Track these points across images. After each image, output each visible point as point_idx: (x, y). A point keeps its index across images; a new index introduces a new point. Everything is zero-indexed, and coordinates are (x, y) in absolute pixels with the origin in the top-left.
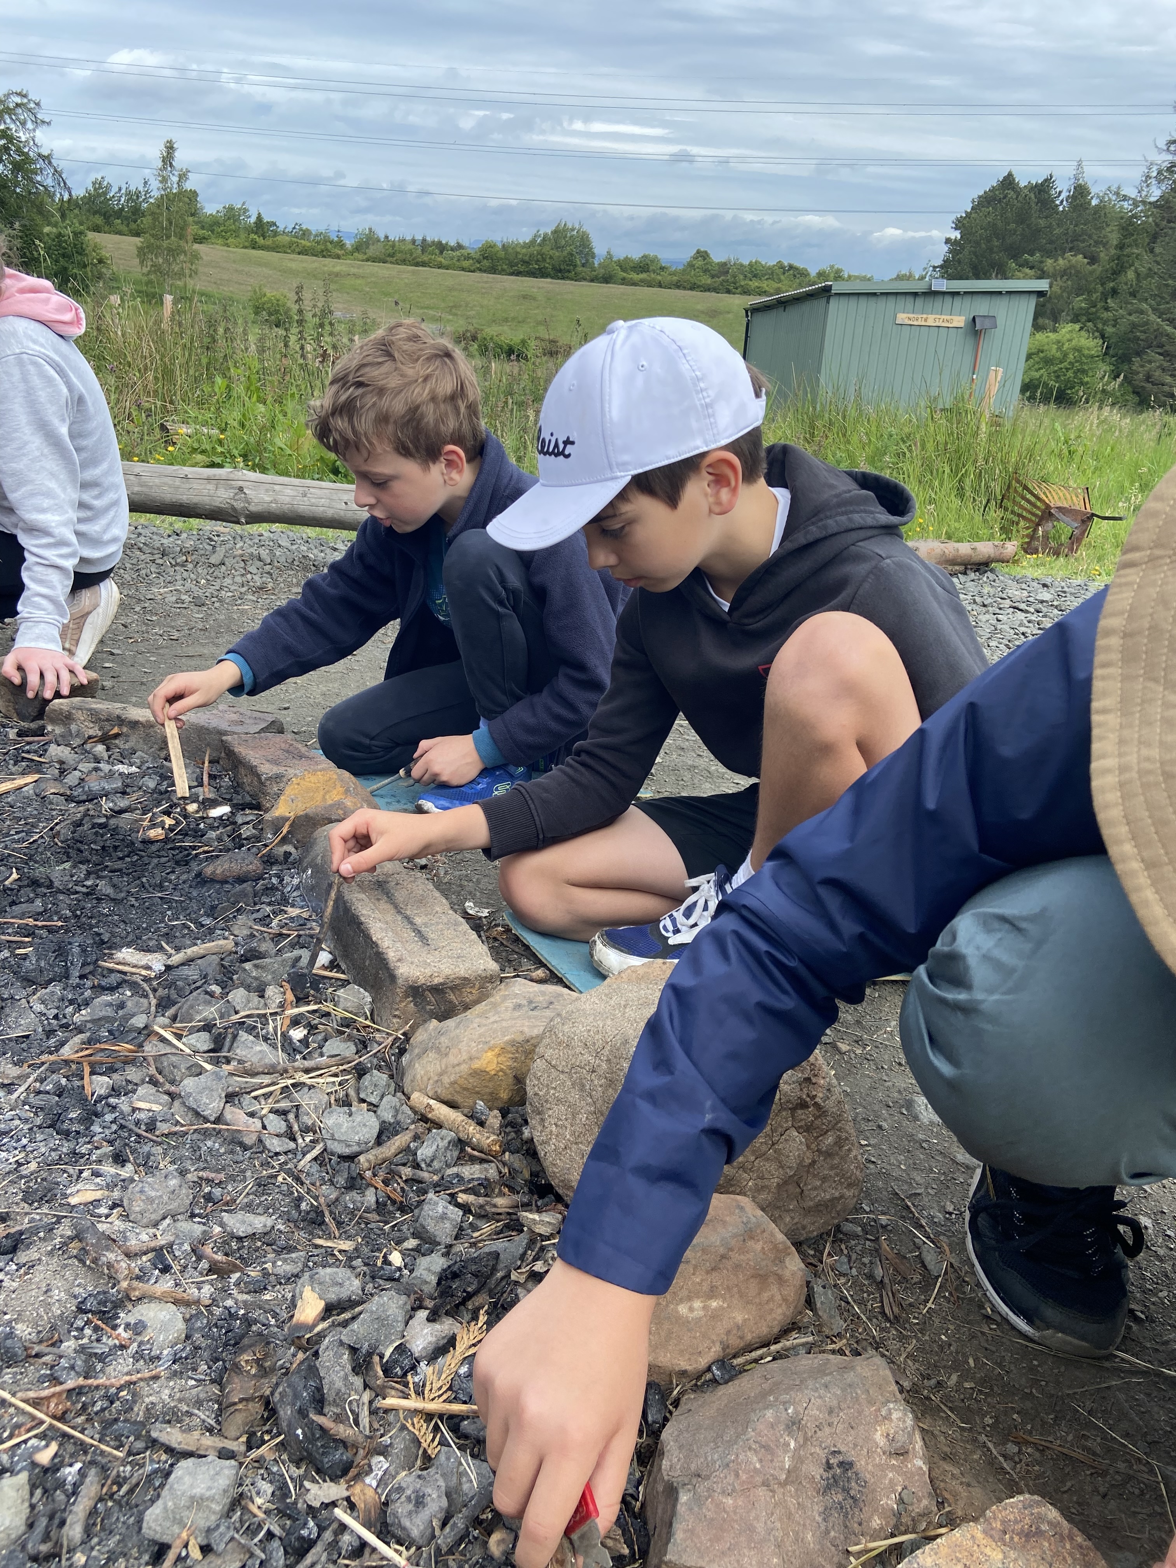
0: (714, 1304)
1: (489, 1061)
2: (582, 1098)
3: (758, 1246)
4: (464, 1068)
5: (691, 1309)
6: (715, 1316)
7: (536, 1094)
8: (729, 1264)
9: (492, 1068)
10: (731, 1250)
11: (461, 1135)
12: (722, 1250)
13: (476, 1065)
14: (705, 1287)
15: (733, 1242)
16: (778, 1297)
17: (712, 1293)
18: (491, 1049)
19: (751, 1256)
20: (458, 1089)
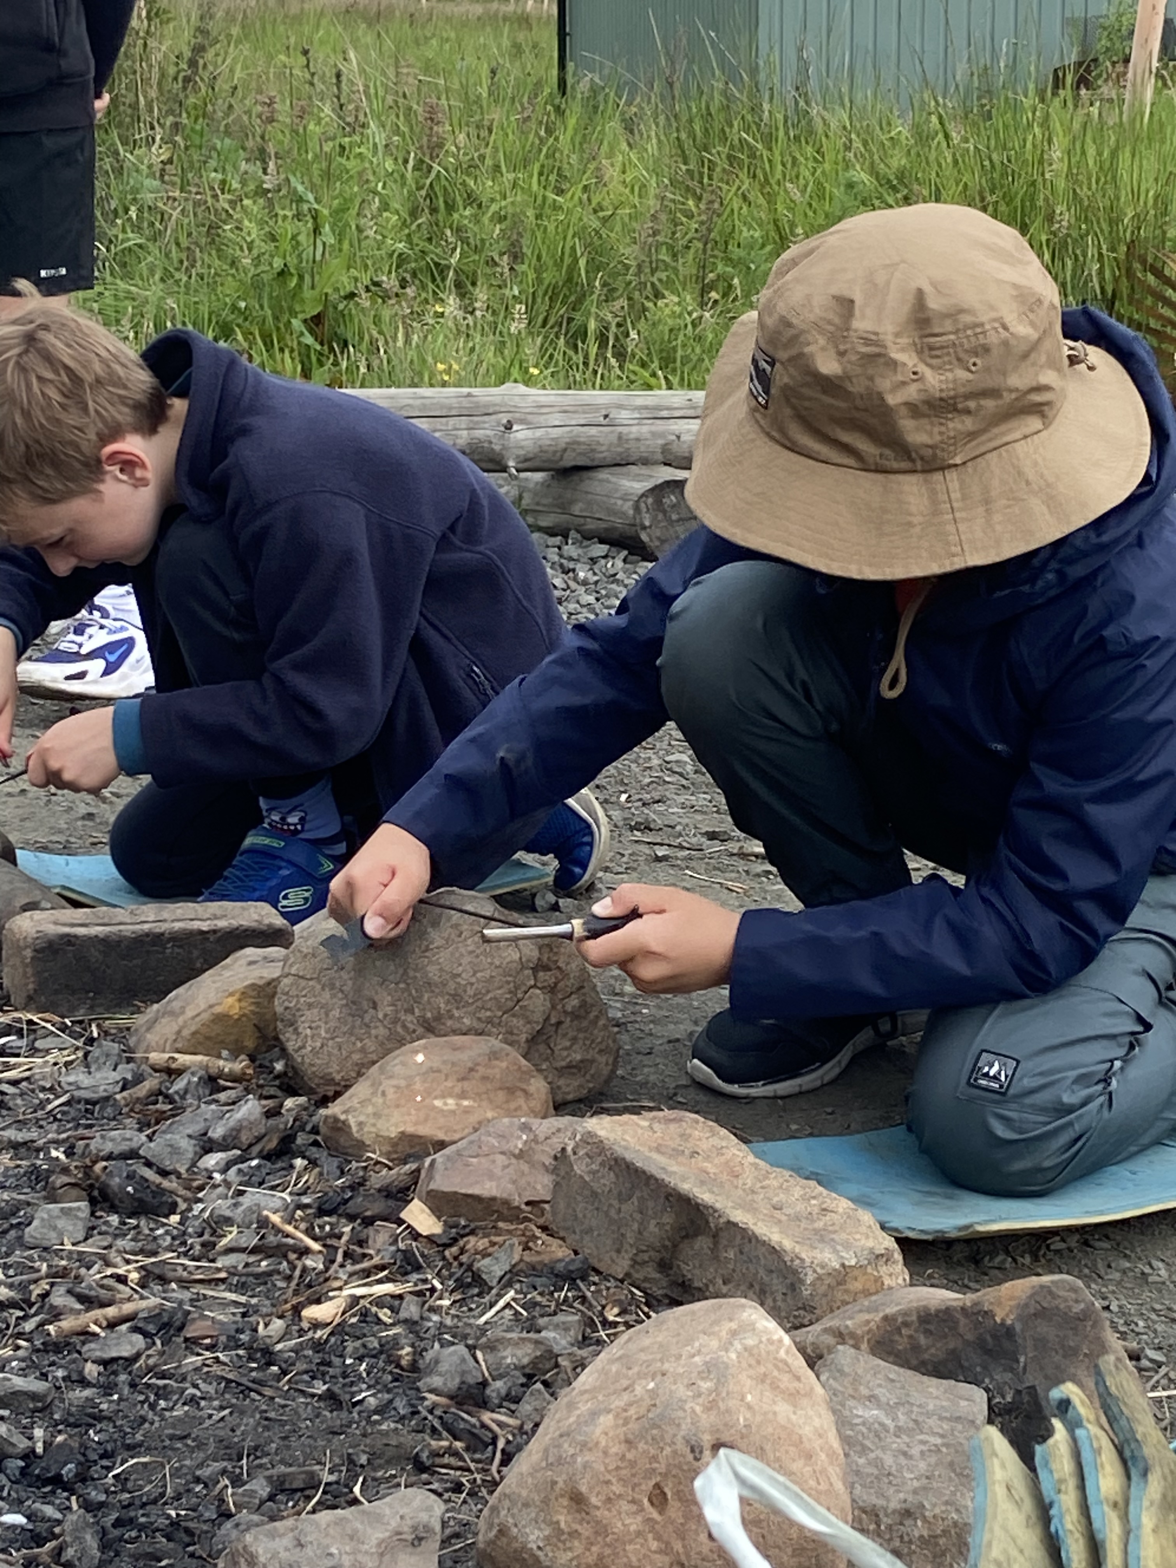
0: (466, 1103)
1: (231, 1006)
2: (333, 996)
3: (504, 1065)
4: (206, 1016)
5: (446, 1104)
6: (467, 1111)
7: (287, 1008)
8: (477, 1075)
9: (235, 1011)
10: (478, 1064)
11: (211, 1071)
12: (470, 1065)
13: (218, 1010)
14: (457, 1090)
15: (480, 1060)
16: (525, 1107)
17: (463, 1095)
18: (231, 994)
19: (497, 1070)
20: (201, 1039)
